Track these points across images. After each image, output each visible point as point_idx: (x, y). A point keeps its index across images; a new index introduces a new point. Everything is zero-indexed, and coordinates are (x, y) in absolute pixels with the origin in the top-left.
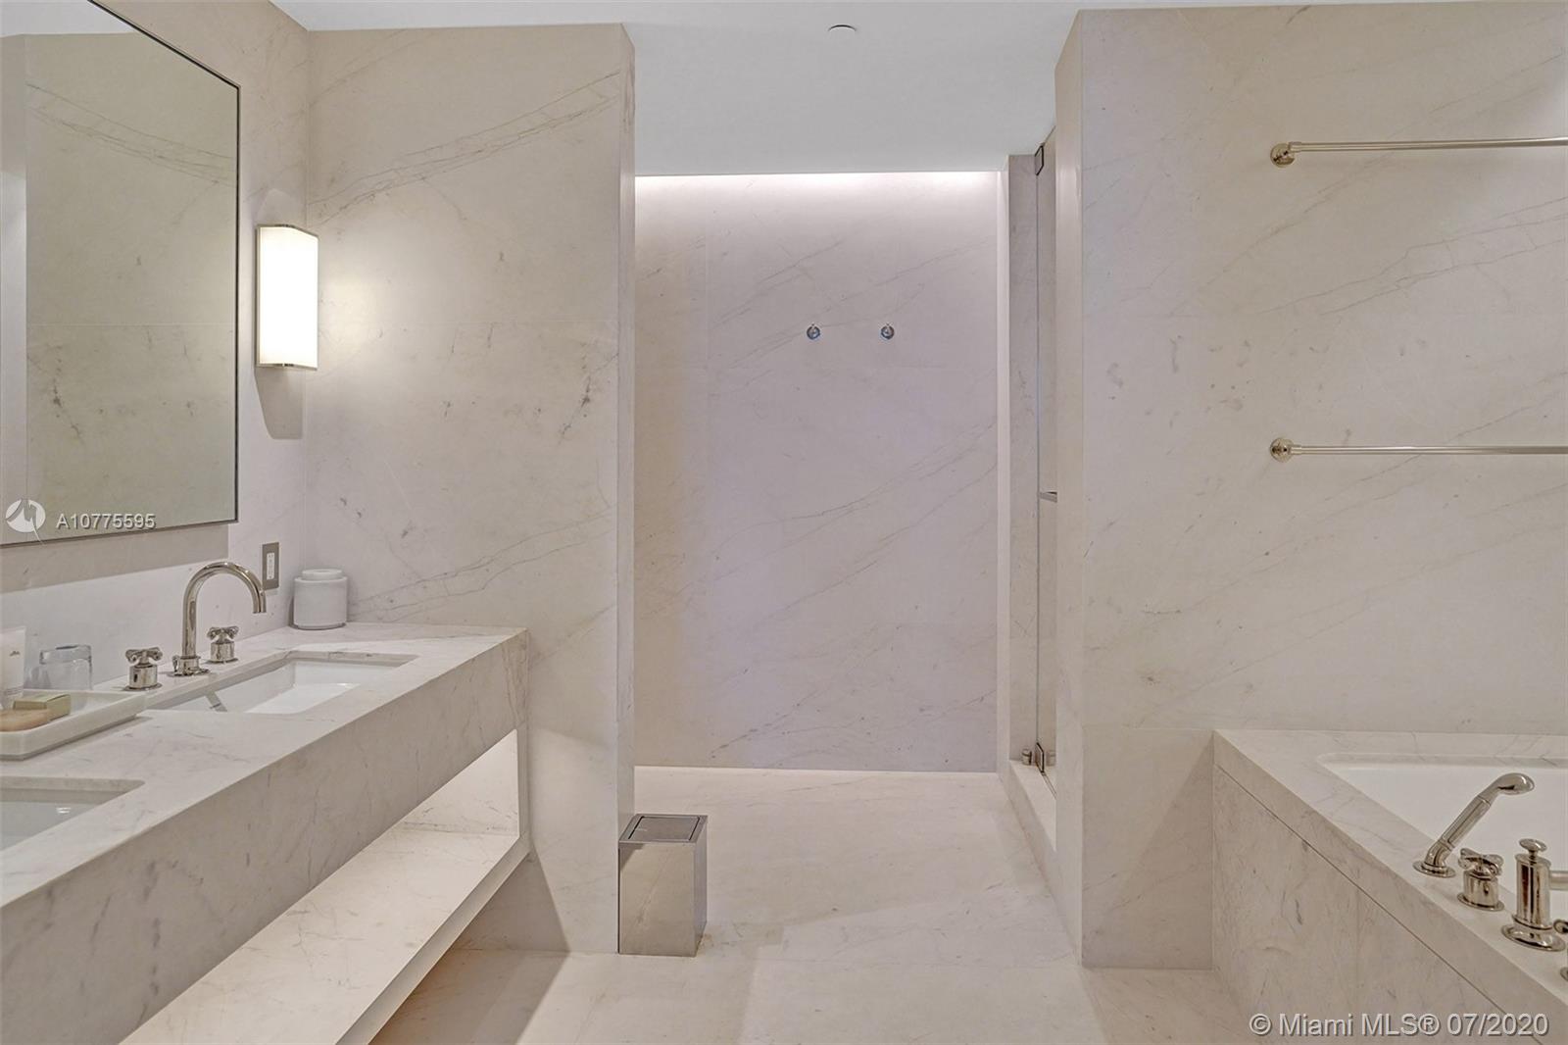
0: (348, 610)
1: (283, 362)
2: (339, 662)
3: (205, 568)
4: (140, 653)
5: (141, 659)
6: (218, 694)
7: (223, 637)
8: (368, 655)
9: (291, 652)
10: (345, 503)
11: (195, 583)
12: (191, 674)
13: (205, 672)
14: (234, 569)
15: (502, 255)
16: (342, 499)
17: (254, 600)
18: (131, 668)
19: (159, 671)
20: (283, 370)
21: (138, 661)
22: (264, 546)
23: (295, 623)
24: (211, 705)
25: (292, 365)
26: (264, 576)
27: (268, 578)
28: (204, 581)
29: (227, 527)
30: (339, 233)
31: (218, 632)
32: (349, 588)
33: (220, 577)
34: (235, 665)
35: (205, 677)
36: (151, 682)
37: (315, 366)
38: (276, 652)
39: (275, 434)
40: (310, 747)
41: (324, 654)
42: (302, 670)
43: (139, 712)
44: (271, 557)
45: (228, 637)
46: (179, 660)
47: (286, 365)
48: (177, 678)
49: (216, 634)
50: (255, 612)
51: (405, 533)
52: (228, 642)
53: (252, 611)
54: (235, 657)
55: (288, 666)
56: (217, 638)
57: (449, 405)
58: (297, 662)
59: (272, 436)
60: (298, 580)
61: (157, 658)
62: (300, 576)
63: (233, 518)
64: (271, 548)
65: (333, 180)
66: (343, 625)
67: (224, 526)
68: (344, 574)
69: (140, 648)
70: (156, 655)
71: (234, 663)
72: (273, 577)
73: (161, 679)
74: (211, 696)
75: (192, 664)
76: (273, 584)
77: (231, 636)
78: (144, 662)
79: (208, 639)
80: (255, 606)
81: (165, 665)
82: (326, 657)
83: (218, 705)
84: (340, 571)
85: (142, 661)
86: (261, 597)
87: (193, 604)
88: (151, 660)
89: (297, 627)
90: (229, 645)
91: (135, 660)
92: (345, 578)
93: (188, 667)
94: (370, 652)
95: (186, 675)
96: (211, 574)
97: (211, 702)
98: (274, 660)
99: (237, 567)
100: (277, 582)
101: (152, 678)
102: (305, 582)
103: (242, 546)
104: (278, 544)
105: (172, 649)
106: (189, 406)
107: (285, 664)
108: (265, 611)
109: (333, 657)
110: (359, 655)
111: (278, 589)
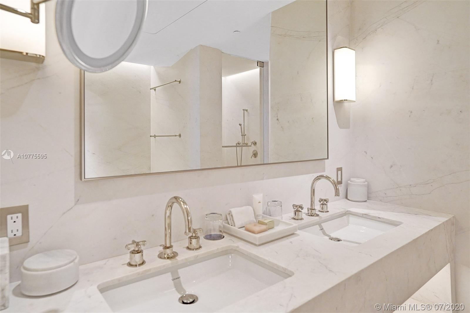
0: (368, 195)
1: (344, 99)
2: (367, 218)
3: (318, 176)
4: (297, 206)
5: (297, 209)
6: (322, 224)
7: (324, 202)
8: (379, 218)
9: (347, 211)
10: (366, 154)
11: (314, 182)
12: (313, 216)
13: (318, 215)
14: (327, 178)
15: (438, 41)
16: (365, 152)
17: (335, 191)
18: (294, 211)
19: (303, 212)
20: (343, 103)
21: (296, 209)
22: (337, 168)
23: (348, 198)
24: (320, 229)
25: (347, 100)
26: (337, 179)
27: (339, 180)
28: (317, 181)
29: (325, 161)
30: (362, 49)
31: (322, 200)
32: (368, 187)
33: (323, 180)
34: (328, 214)
35: (317, 218)
36: (300, 217)
37: (355, 100)
38: (342, 210)
39: (340, 127)
40: (362, 271)
41: (360, 214)
42: (352, 219)
43: (295, 232)
44: (339, 172)
45: (325, 203)
46: (309, 209)
47: (345, 100)
48: (309, 216)
49: (322, 201)
50: (335, 196)
51: (391, 166)
52: (326, 205)
53: (334, 195)
54: (328, 210)
55: (347, 216)
56: (322, 202)
57: (411, 112)
58: (350, 215)
59: (340, 128)
60: (349, 182)
61: (302, 209)
62: (350, 180)
63: (327, 158)
64: (340, 169)
65: (360, 29)
66: (366, 201)
67: (324, 160)
68: (366, 181)
69: (297, 204)
70: (301, 207)
71: (328, 213)
72: (340, 180)
73: (304, 216)
74: (320, 225)
75: (313, 212)
76: (340, 183)
77: (327, 203)
78: (298, 210)
79: (319, 203)
80: (336, 194)
81: (305, 211)
82: (362, 216)
83: (322, 229)
84: (365, 180)
85: (298, 209)
86: (338, 190)
87: (314, 190)
88: (300, 209)
89: (349, 200)
90: (326, 206)
91: (295, 208)
92: (366, 183)
93: (312, 212)
94: (380, 217)
95: (311, 216)
96: (319, 179)
97: (320, 228)
98: (341, 213)
99: (329, 177)
100: (342, 182)
101: (301, 216)
102: (353, 183)
103: (330, 169)
104: (342, 168)
105: (307, 205)
106: (312, 119)
107: (345, 215)
108: (339, 196)
109: (364, 216)
110: (376, 217)
111: (342, 185)
